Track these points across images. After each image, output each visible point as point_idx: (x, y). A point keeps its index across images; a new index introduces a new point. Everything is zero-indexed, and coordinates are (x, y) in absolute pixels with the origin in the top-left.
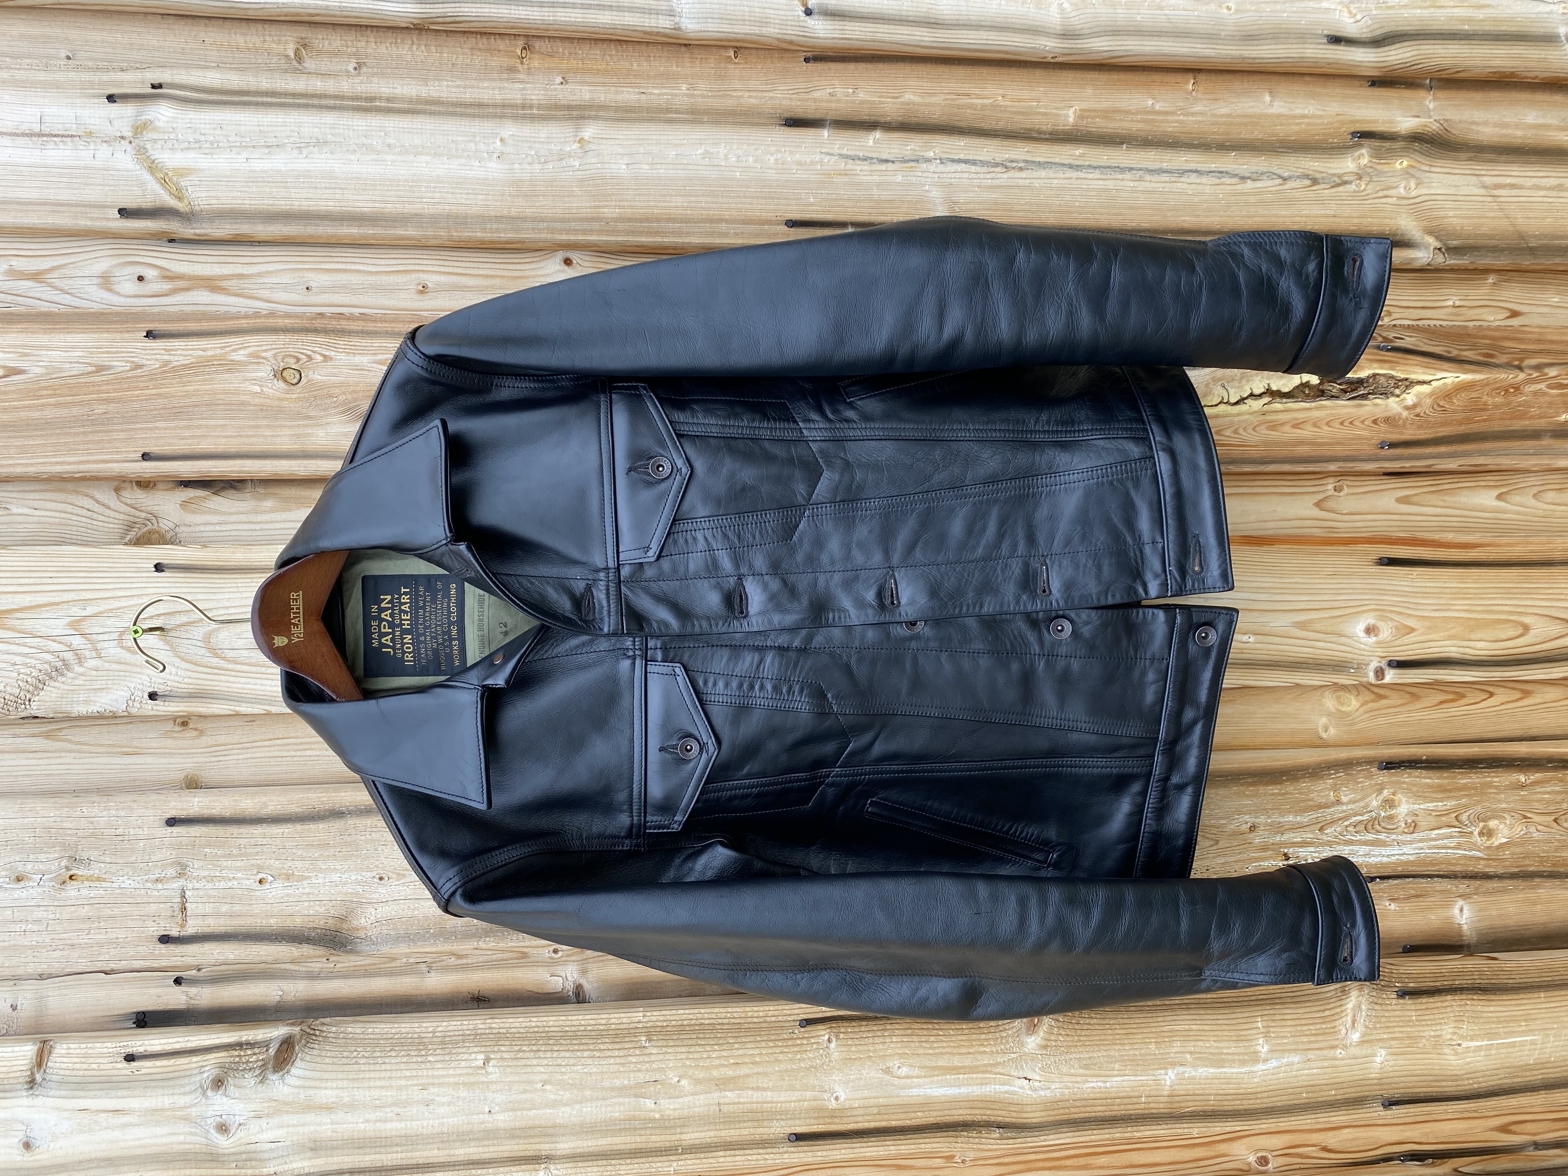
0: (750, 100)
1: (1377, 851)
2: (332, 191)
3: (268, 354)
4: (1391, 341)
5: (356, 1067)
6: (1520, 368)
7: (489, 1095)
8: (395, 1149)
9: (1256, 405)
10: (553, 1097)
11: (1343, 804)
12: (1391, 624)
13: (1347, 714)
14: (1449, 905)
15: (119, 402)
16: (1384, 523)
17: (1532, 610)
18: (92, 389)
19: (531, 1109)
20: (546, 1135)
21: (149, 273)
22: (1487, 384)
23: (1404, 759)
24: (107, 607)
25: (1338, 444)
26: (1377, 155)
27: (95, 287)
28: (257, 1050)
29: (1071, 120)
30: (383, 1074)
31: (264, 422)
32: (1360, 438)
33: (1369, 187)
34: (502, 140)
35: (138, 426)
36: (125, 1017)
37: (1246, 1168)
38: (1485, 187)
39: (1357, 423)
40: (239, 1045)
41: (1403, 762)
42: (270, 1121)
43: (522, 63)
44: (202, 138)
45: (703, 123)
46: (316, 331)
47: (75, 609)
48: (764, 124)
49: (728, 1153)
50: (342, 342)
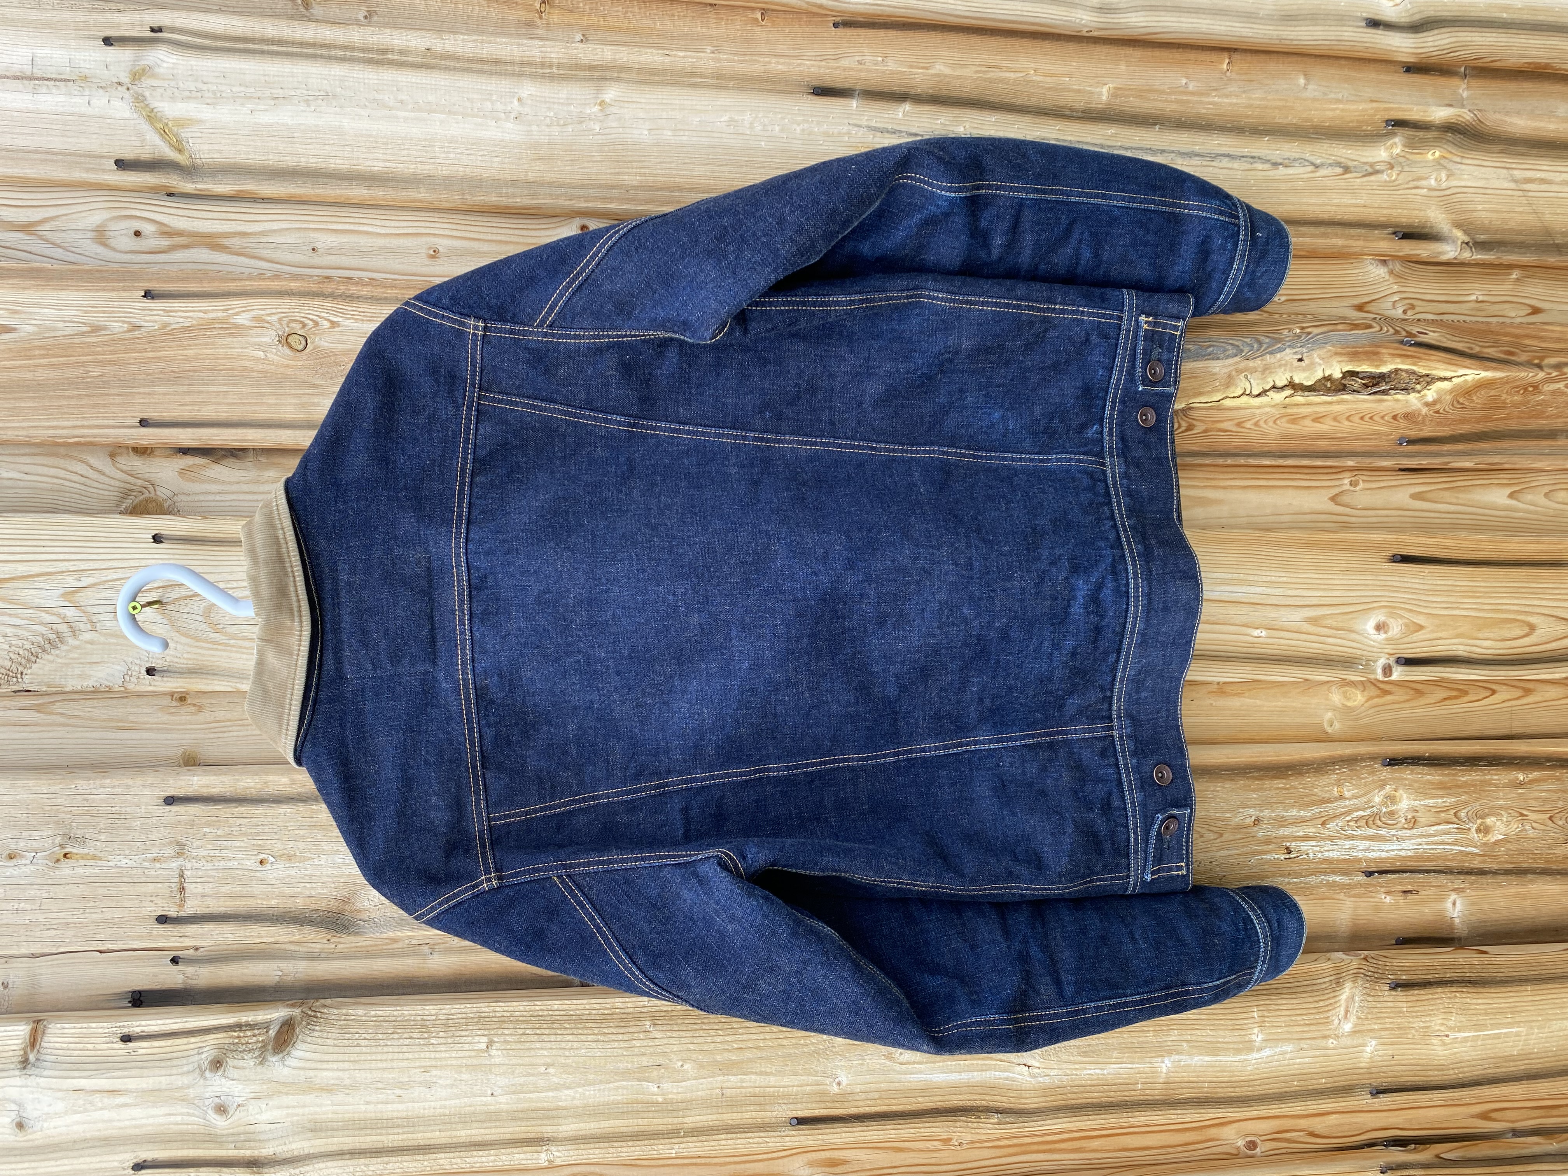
0: (778, 66)
1: (1376, 846)
2: (340, 148)
3: (273, 319)
4: (1415, 336)
5: (358, 1049)
6: (1540, 367)
7: (492, 1078)
8: (396, 1130)
9: (1278, 397)
10: (556, 1080)
11: (1346, 799)
12: (1400, 621)
13: (1352, 709)
14: (1442, 899)
15: (115, 365)
16: (1397, 519)
17: (1538, 610)
18: (87, 350)
19: (533, 1092)
20: (548, 1118)
21: (147, 228)
22: (1507, 383)
23: (1407, 755)
24: (104, 578)
25: (1357, 439)
26: (1410, 144)
27: (89, 241)
28: (257, 1032)
29: (1104, 98)
30: (385, 1056)
31: (267, 390)
32: (1379, 434)
33: (1401, 177)
34: (519, 100)
35: (135, 390)
36: (120, 996)
37: (1234, 1151)
38: (1516, 181)
39: (1375, 418)
40: (239, 1026)
41: (1406, 758)
42: (271, 1103)
43: (541, 18)
44: (205, 87)
45: (727, 88)
46: (323, 295)
47: (70, 580)
48: (791, 92)
49: (730, 1136)
50: (349, 308)
